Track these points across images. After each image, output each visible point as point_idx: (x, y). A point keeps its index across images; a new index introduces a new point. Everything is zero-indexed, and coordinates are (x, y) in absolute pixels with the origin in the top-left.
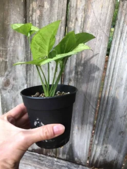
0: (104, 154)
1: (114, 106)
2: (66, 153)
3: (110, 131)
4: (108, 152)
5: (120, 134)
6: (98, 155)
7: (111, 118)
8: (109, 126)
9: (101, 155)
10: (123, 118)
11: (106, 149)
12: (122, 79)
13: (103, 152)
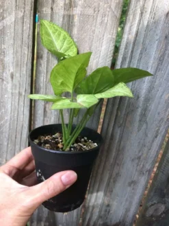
0: (105, 215)
1: (122, 143)
2: (44, 219)
3: (114, 182)
4: (111, 212)
5: (130, 184)
6: (95, 217)
7: (117, 162)
8: (114, 174)
9: (100, 217)
10: (137, 161)
11: (108, 208)
12: (138, 97)
13: (103, 213)
